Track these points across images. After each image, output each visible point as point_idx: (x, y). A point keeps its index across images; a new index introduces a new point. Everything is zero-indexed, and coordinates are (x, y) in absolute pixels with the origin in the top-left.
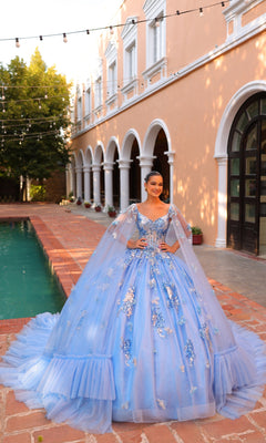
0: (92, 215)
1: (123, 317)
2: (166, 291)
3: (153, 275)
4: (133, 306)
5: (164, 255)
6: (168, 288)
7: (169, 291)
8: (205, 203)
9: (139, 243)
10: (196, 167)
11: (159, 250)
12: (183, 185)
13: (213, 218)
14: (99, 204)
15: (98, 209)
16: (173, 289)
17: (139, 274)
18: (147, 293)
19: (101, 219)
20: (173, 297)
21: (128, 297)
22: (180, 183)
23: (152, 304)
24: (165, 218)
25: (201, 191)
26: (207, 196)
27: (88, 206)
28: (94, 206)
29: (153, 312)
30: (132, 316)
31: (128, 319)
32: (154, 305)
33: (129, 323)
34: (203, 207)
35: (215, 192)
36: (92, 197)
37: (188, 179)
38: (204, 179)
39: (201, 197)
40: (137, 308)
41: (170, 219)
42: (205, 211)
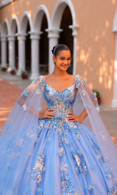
0: (8, 77)
1: (33, 183)
2: (74, 159)
3: (61, 144)
4: (43, 173)
5: (71, 125)
6: (76, 157)
7: (77, 159)
8: (103, 69)
9: (47, 113)
10: (97, 38)
11: (67, 120)
12: (85, 54)
13: (110, 83)
14: (14, 68)
15: (13, 73)
16: (81, 157)
17: (48, 144)
18: (56, 161)
19: (16, 81)
20: (81, 164)
21: (38, 165)
22: (83, 52)
23: (61, 172)
24: (71, 88)
25: (100, 60)
26: (105, 64)
27: (4, 70)
28: (9, 70)
29: (63, 179)
30: (42, 182)
31: (38, 185)
32: (63, 172)
33: (39, 190)
34: (101, 73)
35: (112, 60)
36: (8, 62)
37: (90, 49)
38: (104, 49)
39: (100, 65)
40: (47, 175)
41: (76, 90)
42: (103, 76)
